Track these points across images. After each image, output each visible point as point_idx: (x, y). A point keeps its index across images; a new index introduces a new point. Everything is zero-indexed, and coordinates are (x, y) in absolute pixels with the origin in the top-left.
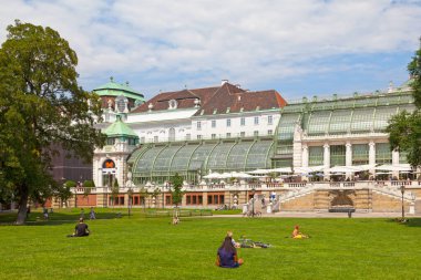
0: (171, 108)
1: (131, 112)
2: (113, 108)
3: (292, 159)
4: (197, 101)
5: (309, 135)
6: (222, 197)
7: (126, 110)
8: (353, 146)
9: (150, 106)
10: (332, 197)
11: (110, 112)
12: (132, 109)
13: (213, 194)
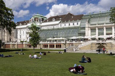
0: (53, 21)
1: (42, 22)
2: (38, 21)
3: (85, 33)
4: (60, 19)
5: (91, 25)
6: (60, 45)
7: (41, 22)
8: (106, 28)
9: (48, 20)
10: (97, 46)
11: (37, 22)
12: (43, 21)
13: (57, 44)
